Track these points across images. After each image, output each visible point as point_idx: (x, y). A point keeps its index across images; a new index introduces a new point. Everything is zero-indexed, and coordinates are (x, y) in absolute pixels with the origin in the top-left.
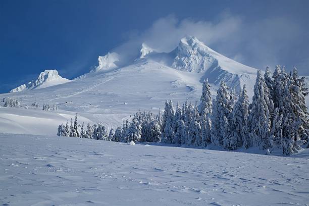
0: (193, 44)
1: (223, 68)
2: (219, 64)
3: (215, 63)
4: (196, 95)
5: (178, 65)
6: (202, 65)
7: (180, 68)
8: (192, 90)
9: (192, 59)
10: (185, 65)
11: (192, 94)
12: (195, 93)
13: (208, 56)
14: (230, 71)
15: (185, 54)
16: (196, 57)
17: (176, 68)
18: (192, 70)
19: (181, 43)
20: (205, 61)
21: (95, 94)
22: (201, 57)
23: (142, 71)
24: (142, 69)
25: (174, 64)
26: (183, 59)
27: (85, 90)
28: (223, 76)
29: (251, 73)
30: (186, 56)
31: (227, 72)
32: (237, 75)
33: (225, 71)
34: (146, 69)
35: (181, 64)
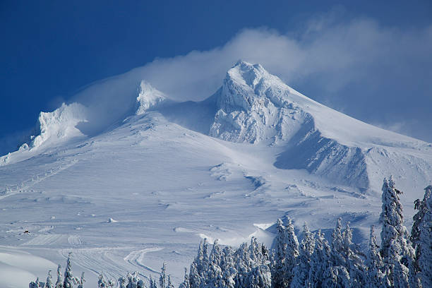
0: (256, 82)
1: (327, 134)
2: (317, 126)
3: (309, 123)
4: (269, 196)
5: (223, 130)
6: (278, 128)
7: (228, 134)
8: (258, 185)
9: (254, 115)
10: (239, 129)
11: (260, 196)
12: (268, 192)
13: (290, 107)
14: (343, 141)
15: (240, 104)
16: (264, 109)
17: (218, 136)
18: (254, 140)
19: (228, 80)
20: (285, 118)
21: (35, 201)
22: (274, 110)
23: (142, 144)
24: (143, 138)
25: (214, 126)
26: (234, 114)
27: (11, 193)
28: (328, 151)
29: (390, 145)
30: (241, 108)
31: (335, 143)
32: (359, 150)
33: (330, 139)
34: (151, 138)
35: (229, 127)
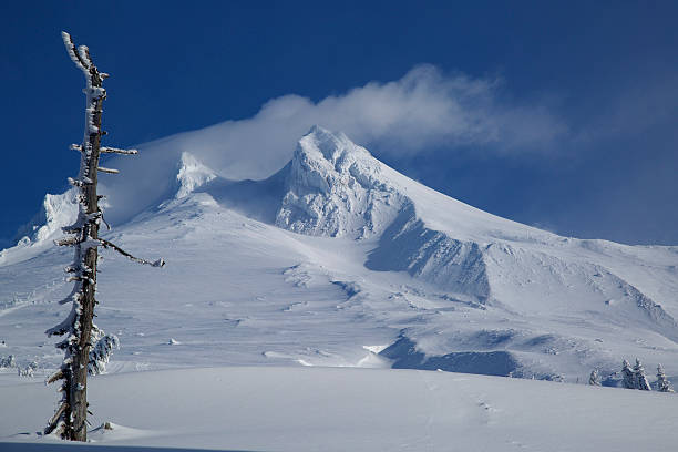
0: (336, 155)
1: (432, 224)
2: (419, 214)
3: (407, 210)
4: (368, 308)
5: (293, 219)
6: (367, 217)
7: (300, 225)
8: (351, 293)
9: (335, 199)
10: (316, 219)
11: (356, 308)
12: (366, 303)
13: (383, 188)
14: (454, 234)
15: (317, 185)
16: (348, 190)
17: (287, 228)
18: (336, 231)
19: (299, 154)
20: (376, 203)
21: (57, 315)
22: (361, 192)
23: (188, 237)
24: (187, 231)
25: (282, 213)
26: (308, 198)
27: (21, 304)
28: (435, 247)
29: (514, 239)
30: (317, 190)
31: (444, 237)
32: (475, 246)
33: (436, 232)
34: (199, 229)
35: (302, 215)
